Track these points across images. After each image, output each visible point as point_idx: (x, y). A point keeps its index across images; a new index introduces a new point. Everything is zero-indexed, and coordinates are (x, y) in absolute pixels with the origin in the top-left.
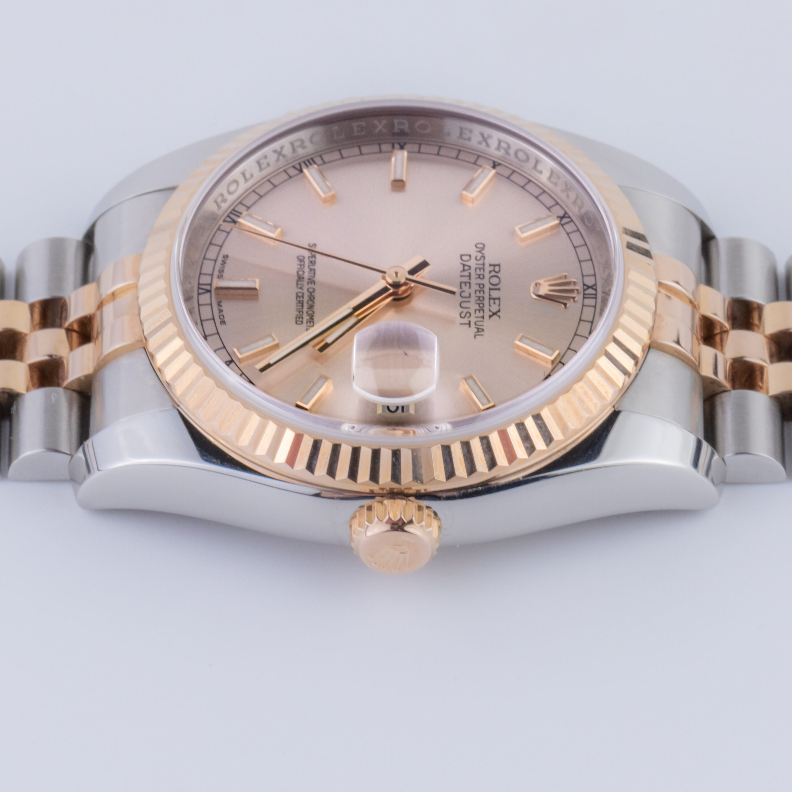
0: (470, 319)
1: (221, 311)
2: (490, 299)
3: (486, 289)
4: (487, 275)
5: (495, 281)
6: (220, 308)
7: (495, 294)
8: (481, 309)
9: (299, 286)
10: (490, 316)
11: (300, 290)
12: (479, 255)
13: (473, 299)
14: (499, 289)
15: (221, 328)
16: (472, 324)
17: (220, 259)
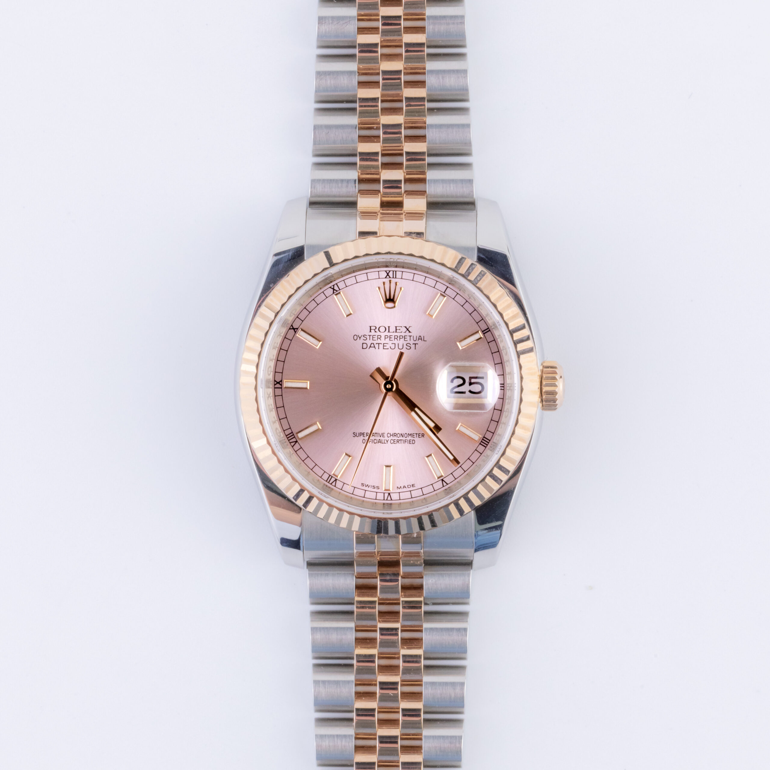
0: (411, 344)
1: (404, 487)
2: (396, 332)
3: (389, 334)
4: (379, 333)
5: (382, 329)
6: (402, 487)
7: (392, 329)
8: (404, 337)
9: (386, 442)
10: (410, 332)
11: (389, 442)
12: (362, 338)
13: (396, 342)
14: (389, 327)
15: (418, 486)
16: (415, 342)
17: (364, 488)
